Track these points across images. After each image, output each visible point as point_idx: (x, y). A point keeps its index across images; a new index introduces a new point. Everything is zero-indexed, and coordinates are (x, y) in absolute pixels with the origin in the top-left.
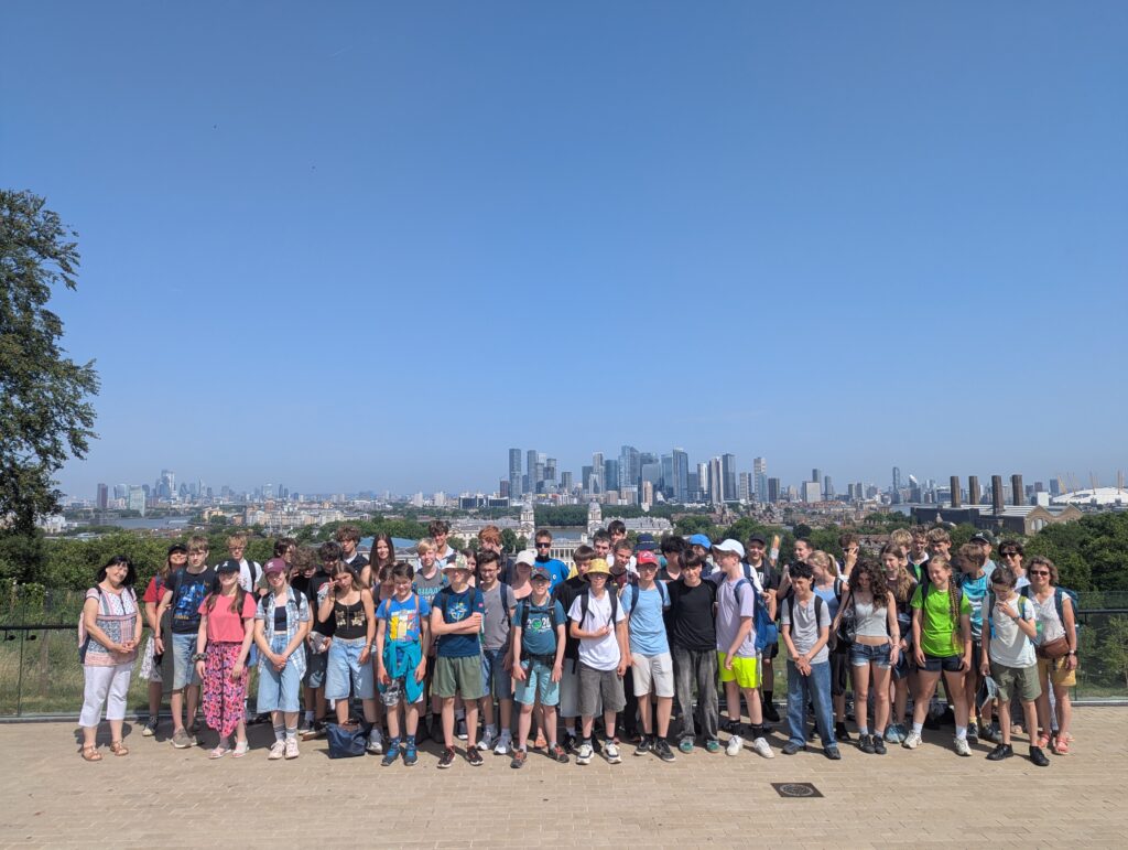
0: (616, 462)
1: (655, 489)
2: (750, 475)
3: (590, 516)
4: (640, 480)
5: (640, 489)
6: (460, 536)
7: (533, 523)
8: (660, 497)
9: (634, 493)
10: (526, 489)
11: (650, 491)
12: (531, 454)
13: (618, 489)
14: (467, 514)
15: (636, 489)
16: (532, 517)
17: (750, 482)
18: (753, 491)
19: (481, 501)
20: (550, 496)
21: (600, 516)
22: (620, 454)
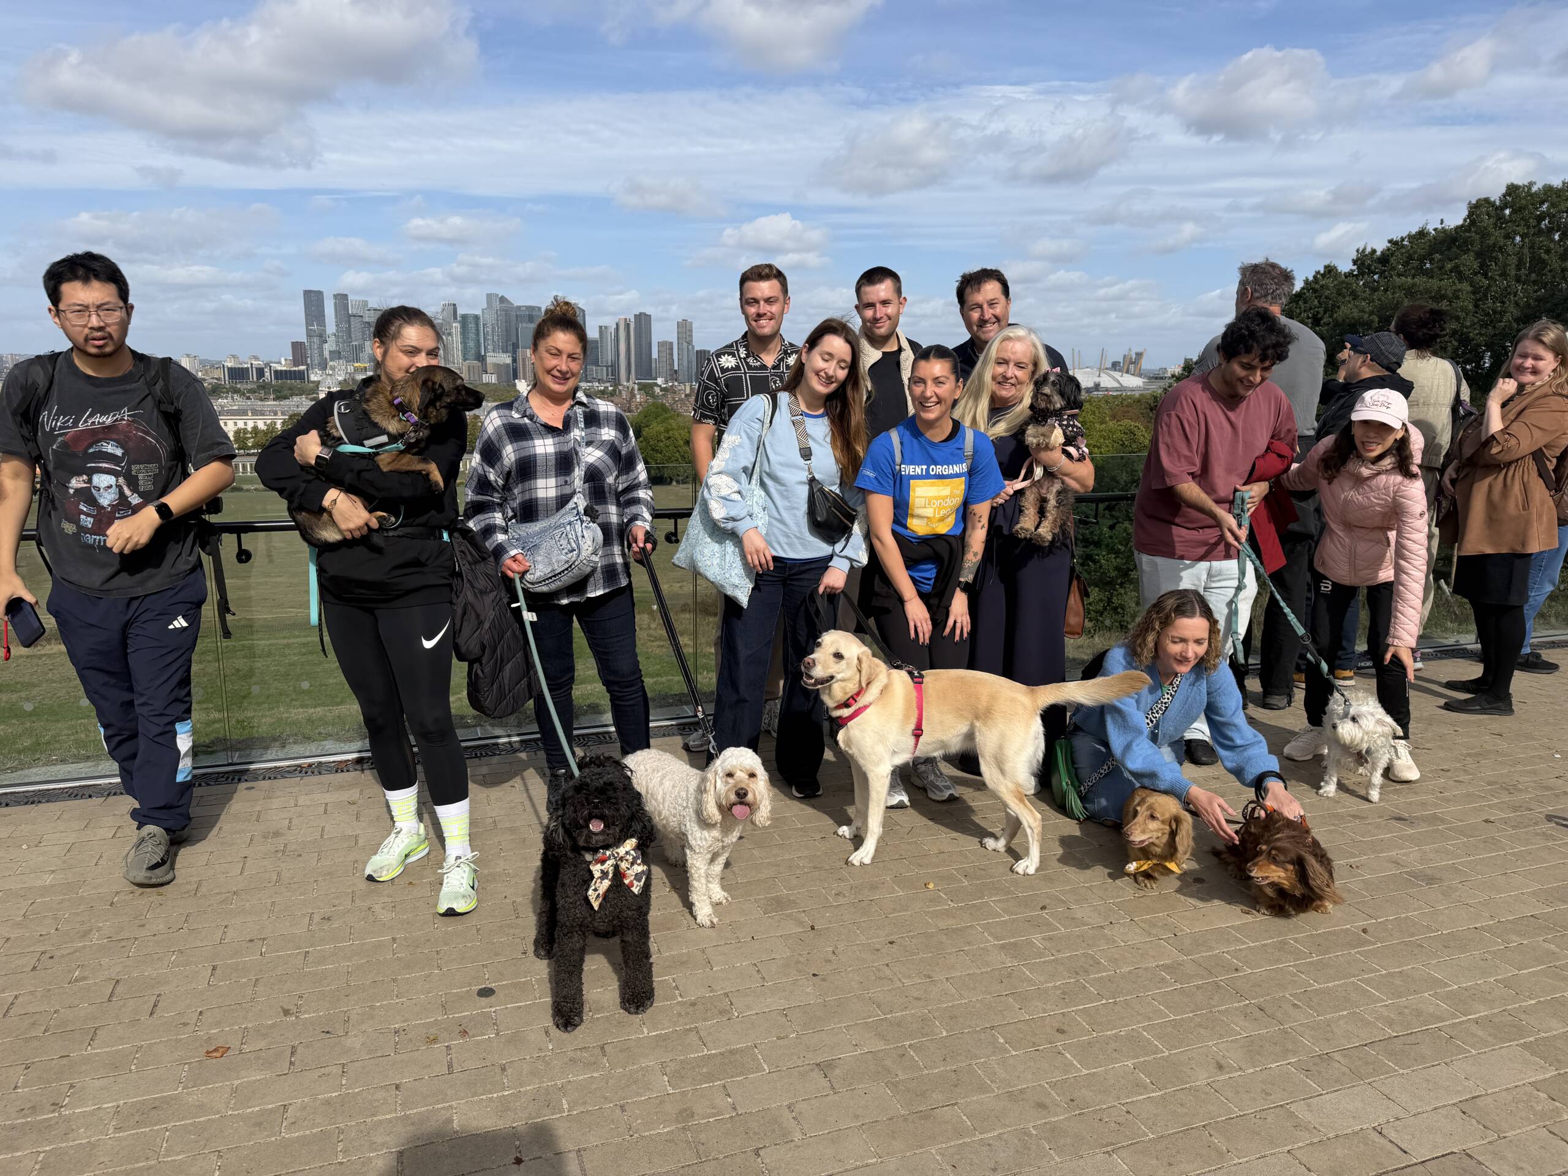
5: (514, 360)
9: (506, 366)
12: (341, 299)
13: (481, 359)
14: (236, 391)
15: (509, 361)
17: (672, 354)
18: (676, 368)
19: (260, 372)
22: (484, 306)
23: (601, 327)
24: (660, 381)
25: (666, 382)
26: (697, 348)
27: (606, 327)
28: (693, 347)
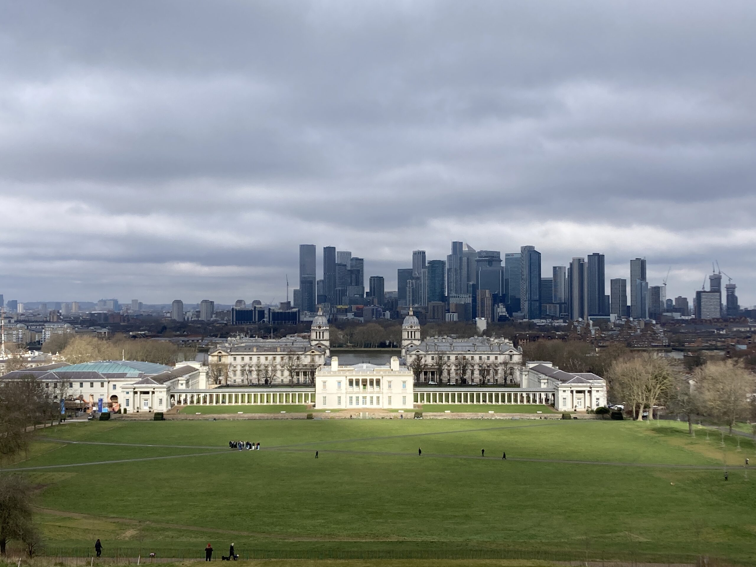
0: (442, 263)
1: (496, 299)
2: (624, 281)
3: (405, 335)
4: (475, 287)
5: (474, 300)
6: (228, 360)
7: (327, 343)
8: (501, 310)
9: (466, 305)
10: (323, 299)
11: (488, 302)
12: (329, 251)
13: (444, 299)
14: (242, 330)
15: (469, 300)
16: (327, 335)
17: (625, 291)
18: (629, 304)
19: (261, 313)
20: (354, 307)
21: (418, 335)
22: (450, 253)
23: (555, 268)
24: (613, 317)
25: (619, 318)
26: (651, 285)
27: (560, 268)
28: (647, 284)
